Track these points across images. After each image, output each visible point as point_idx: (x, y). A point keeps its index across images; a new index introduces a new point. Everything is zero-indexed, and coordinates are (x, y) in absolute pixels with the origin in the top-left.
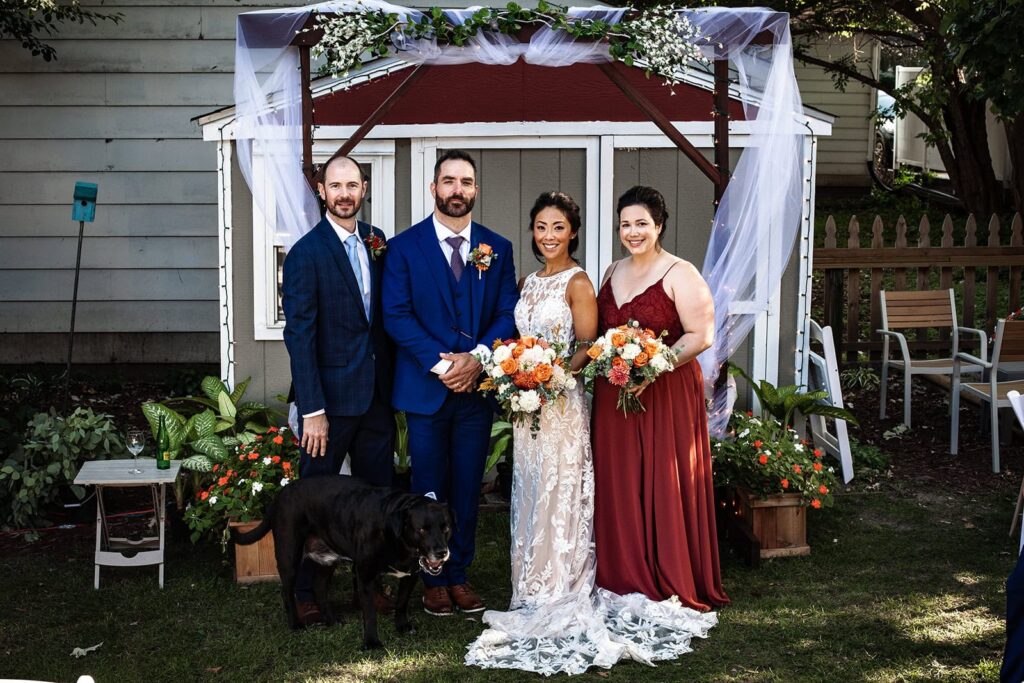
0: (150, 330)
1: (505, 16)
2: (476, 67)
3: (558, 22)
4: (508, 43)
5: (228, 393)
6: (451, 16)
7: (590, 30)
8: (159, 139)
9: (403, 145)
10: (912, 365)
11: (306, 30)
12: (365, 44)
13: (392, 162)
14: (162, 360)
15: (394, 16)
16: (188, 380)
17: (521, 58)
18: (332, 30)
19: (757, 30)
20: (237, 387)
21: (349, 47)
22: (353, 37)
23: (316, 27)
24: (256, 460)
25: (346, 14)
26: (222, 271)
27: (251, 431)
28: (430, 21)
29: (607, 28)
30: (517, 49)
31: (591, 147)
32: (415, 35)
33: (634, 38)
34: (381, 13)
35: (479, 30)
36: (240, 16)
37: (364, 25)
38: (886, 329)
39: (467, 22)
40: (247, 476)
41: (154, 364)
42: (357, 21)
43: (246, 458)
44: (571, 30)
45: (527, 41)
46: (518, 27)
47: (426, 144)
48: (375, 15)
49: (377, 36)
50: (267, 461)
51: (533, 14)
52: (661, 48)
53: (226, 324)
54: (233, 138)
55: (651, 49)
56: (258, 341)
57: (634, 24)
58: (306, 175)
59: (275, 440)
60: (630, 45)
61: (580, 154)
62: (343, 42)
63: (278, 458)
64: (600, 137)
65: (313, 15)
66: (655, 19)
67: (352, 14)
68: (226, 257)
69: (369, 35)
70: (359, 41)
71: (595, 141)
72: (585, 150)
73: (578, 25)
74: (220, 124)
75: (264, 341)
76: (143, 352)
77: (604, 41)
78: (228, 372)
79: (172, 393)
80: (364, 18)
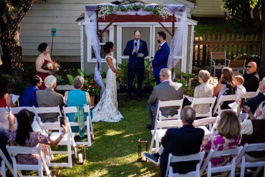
0: (65, 55)
1: (134, 6)
2: (128, 15)
3: (143, 8)
4: (134, 11)
5: (82, 72)
6: (124, 6)
7: (149, 9)
8: (67, 17)
9: (116, 26)
10: (216, 67)
11: (97, 9)
12: (108, 11)
13: (113, 29)
14: (68, 61)
15: (113, 7)
16: (73, 66)
17: (137, 14)
18: (102, 9)
19: (180, 9)
20: (84, 71)
21: (105, 12)
22: (106, 10)
23: (99, 8)
24: (88, 86)
25: (105, 6)
26: (81, 49)
27: (87, 80)
28: (120, 7)
29: (152, 9)
30: (136, 12)
31: (151, 27)
32: (117, 10)
33: (157, 11)
34: (111, 6)
35: (129, 9)
36: (86, 6)
37: (108, 8)
38: (211, 60)
39: (127, 8)
40: (86, 89)
41: (66, 62)
42: (107, 7)
43: (86, 86)
44: (145, 9)
45: (138, 11)
46: (136, 9)
47: (120, 26)
48: (110, 6)
49: (110, 10)
50: (90, 86)
51: (139, 6)
52: (162, 13)
53: (82, 59)
54: (84, 25)
55: (160, 13)
56: (88, 63)
57: (157, 8)
58: (97, 35)
59: (91, 82)
60: (156, 12)
61: (149, 28)
62: (104, 11)
63: (92, 86)
64: (153, 25)
65: (99, 6)
66: (161, 7)
67: (106, 6)
68: (82, 47)
69: (109, 10)
70: (107, 11)
71: (152, 26)
72: (150, 27)
73: (147, 8)
74: (81, 22)
75: (89, 63)
76: (64, 60)
77: (152, 11)
78: (82, 68)
79: (70, 69)
80: (108, 6)
